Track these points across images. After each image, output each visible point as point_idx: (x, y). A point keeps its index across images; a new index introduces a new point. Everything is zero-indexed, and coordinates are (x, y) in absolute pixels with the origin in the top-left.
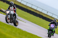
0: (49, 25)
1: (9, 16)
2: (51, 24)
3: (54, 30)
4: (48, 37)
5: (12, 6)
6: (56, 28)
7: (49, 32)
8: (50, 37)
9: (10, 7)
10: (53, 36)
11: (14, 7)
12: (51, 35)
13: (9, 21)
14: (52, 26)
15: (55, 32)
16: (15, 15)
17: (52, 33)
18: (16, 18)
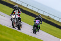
0: (34, 21)
1: (15, 21)
2: (36, 20)
3: (39, 26)
4: (34, 33)
5: (16, 10)
6: (41, 24)
7: (34, 28)
8: (35, 33)
9: (14, 11)
10: (38, 32)
11: (18, 11)
12: (36, 32)
13: (15, 25)
14: (37, 22)
15: (40, 28)
16: (19, 19)
17: (37, 29)
18: (20, 22)
